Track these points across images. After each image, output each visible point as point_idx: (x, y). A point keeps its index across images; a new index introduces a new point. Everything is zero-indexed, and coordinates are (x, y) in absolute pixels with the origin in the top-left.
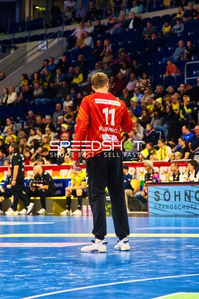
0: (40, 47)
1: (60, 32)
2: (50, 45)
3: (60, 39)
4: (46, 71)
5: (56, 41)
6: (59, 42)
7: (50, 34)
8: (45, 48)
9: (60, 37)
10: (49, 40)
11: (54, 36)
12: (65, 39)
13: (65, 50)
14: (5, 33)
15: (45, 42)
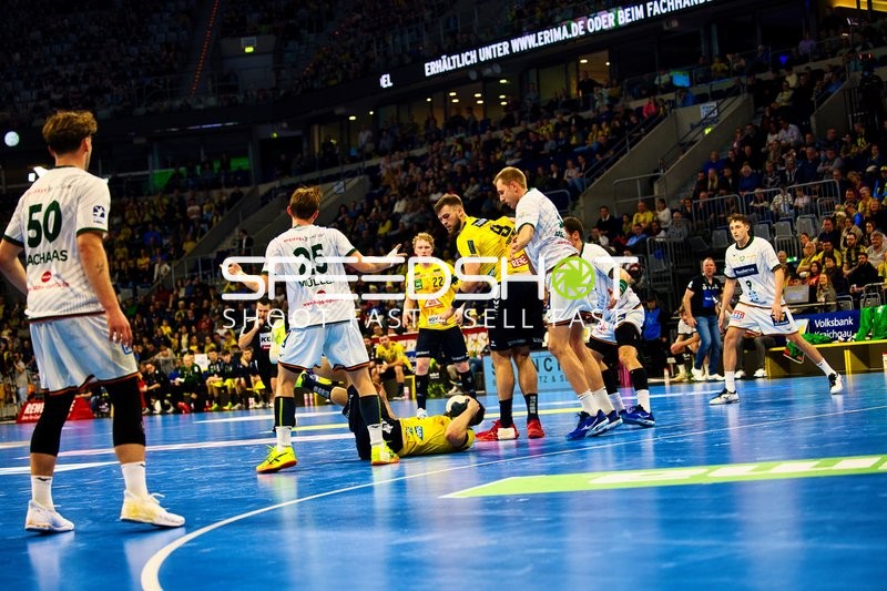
0: (335, 189)
1: (360, 169)
2: (348, 186)
3: (361, 177)
4: (347, 220)
5: (356, 180)
6: (360, 181)
7: (347, 172)
8: (342, 190)
9: (361, 174)
10: (347, 180)
11: (352, 174)
12: (367, 177)
13: (367, 191)
14: (291, 176)
15: (342, 183)
